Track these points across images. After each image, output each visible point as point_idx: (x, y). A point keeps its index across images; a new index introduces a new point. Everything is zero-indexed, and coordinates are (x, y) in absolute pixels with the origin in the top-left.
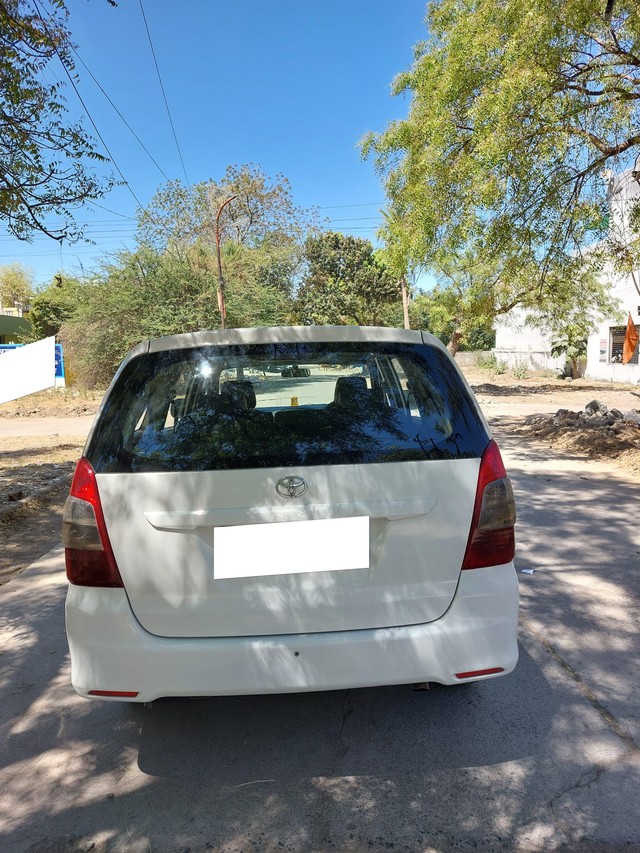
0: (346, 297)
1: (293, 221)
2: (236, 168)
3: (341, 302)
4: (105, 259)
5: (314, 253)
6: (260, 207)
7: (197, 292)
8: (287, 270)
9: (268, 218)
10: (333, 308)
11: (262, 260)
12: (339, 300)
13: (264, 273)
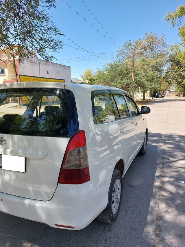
0: (182, 73)
1: (166, 49)
2: (148, 34)
3: (180, 75)
4: (105, 66)
5: (172, 59)
6: (154, 46)
7: (129, 74)
8: (161, 65)
9: (157, 49)
10: (177, 77)
11: (153, 63)
12: (179, 74)
13: (153, 67)
